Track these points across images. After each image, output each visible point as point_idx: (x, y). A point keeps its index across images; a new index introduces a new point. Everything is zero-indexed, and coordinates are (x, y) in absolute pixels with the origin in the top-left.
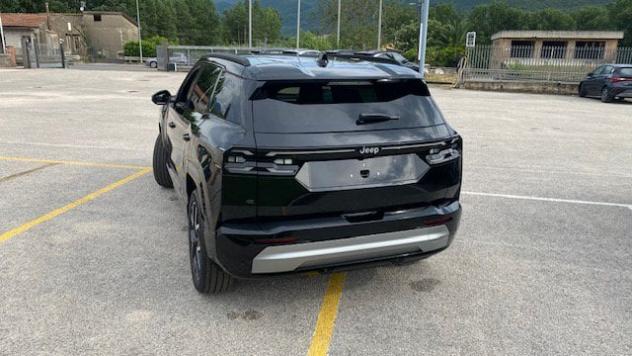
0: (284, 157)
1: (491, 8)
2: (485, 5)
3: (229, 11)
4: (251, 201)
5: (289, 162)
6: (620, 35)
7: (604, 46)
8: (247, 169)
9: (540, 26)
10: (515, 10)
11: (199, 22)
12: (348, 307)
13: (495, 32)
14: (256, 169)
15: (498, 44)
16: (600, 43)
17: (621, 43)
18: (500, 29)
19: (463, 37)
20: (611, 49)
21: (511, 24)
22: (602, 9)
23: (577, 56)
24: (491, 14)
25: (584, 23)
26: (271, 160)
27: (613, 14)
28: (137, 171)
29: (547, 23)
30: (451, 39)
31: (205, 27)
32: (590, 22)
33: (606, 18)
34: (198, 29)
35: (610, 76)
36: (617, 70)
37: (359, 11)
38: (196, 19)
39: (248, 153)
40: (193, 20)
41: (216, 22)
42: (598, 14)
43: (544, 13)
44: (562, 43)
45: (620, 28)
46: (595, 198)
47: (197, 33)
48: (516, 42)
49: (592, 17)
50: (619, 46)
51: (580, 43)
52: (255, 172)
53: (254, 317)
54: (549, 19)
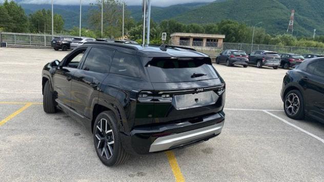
0: (166, 94)
1: (169, 21)
2: (166, 20)
3: (32, 15)
4: (150, 116)
5: (168, 96)
6: (224, 37)
7: (217, 41)
8: (149, 100)
9: (190, 31)
10: (180, 23)
11: (14, 19)
12: (183, 165)
13: (172, 33)
14: (153, 100)
15: (173, 38)
16: (216, 40)
17: (224, 40)
18: (174, 32)
19: (160, 35)
20: (220, 42)
21: (178, 29)
22: (215, 25)
23: (207, 45)
24: (169, 24)
25: (209, 31)
26: (160, 95)
27: (219, 27)
28: (24, 105)
29: (193, 30)
30: (155, 36)
31: (18, 22)
32: (211, 30)
33: (217, 29)
34: (14, 23)
35: (229, 55)
36: (232, 52)
37: (109, 19)
38: (12, 17)
39: (149, 92)
40: (10, 18)
41: (25, 20)
42: (213, 27)
43: (192, 26)
44: (201, 39)
45: (222, 34)
46: (249, 108)
47: (14, 26)
48: (182, 38)
49: (211, 28)
50: (223, 42)
51: (208, 40)
52: (153, 102)
53: (142, 175)
54: (194, 28)
